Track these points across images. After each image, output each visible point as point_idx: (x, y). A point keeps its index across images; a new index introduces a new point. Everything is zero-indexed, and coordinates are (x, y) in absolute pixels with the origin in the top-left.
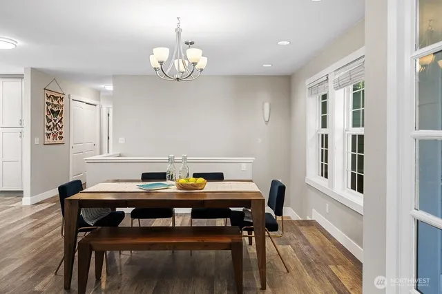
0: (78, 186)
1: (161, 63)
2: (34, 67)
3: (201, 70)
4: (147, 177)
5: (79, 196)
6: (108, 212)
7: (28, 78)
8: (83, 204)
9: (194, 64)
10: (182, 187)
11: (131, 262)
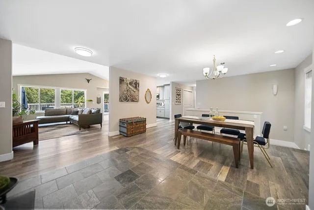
0: (180, 115)
1: (206, 73)
2: (173, 81)
3: (225, 74)
4: (203, 115)
5: (180, 118)
6: (189, 125)
7: (171, 85)
8: (180, 120)
9: (220, 72)
10: (214, 119)
11: (197, 144)
